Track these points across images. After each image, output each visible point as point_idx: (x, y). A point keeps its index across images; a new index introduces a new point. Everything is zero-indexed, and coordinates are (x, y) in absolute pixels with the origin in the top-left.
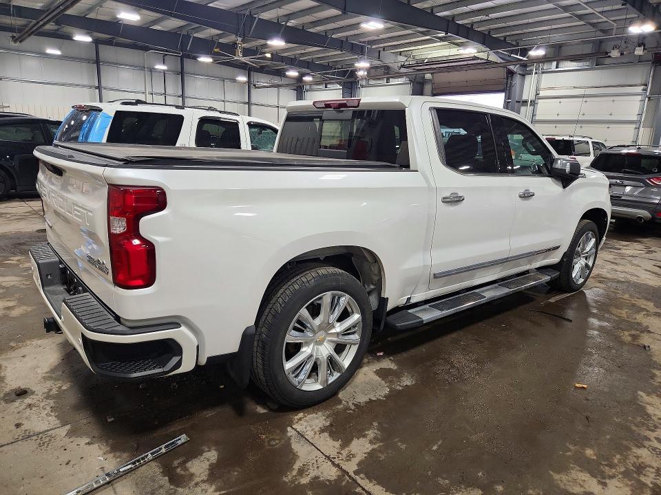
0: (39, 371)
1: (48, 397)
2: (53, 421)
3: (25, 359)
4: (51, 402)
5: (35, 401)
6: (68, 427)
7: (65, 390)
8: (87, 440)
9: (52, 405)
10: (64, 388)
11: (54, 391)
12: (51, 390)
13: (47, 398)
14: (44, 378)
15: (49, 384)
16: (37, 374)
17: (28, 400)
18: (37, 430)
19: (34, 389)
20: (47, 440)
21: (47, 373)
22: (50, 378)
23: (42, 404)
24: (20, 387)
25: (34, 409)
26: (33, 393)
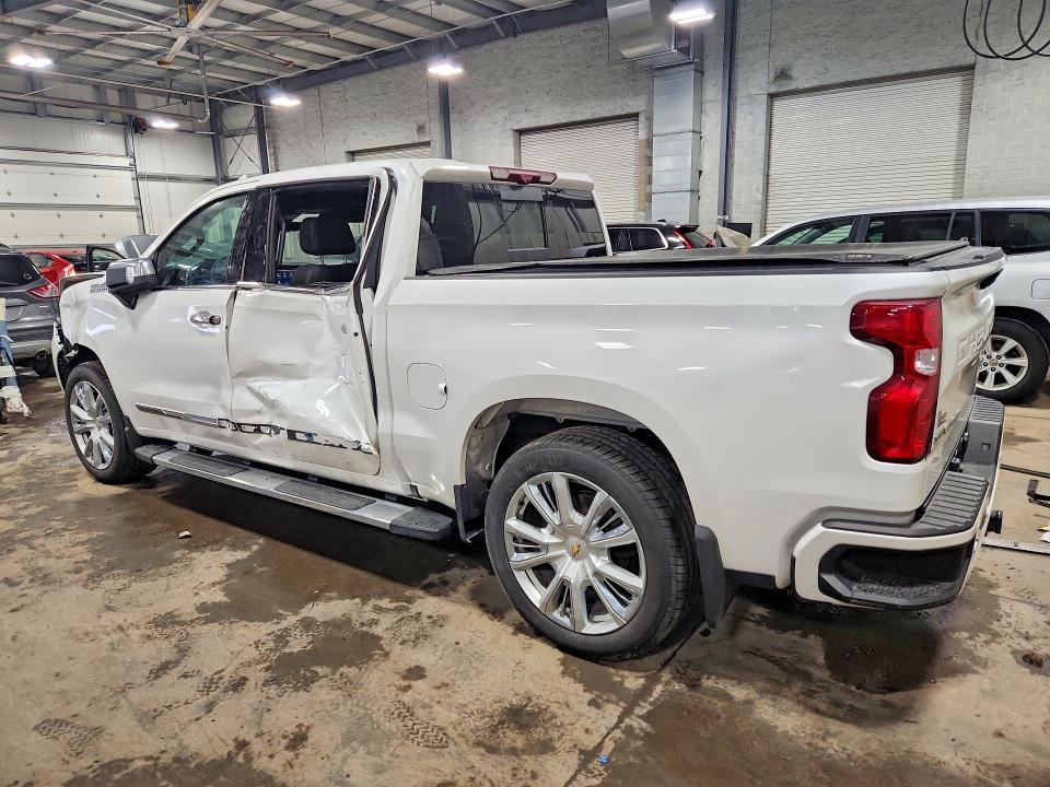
0: (986, 684)
1: (996, 635)
2: (1005, 606)
3: (998, 725)
4: (995, 626)
5: (1016, 640)
6: (992, 592)
7: (967, 631)
8: (981, 573)
9: (996, 623)
10: (965, 635)
11: (983, 637)
12: (987, 642)
13: (998, 635)
14: (985, 666)
15: (983, 653)
16: (992, 679)
17: (1027, 646)
18: (1029, 608)
19: (1011, 657)
20: (1022, 594)
21: (976, 672)
22: (975, 659)
23: (1010, 631)
24: (1032, 673)
25: (1023, 631)
26: (1014, 652)
